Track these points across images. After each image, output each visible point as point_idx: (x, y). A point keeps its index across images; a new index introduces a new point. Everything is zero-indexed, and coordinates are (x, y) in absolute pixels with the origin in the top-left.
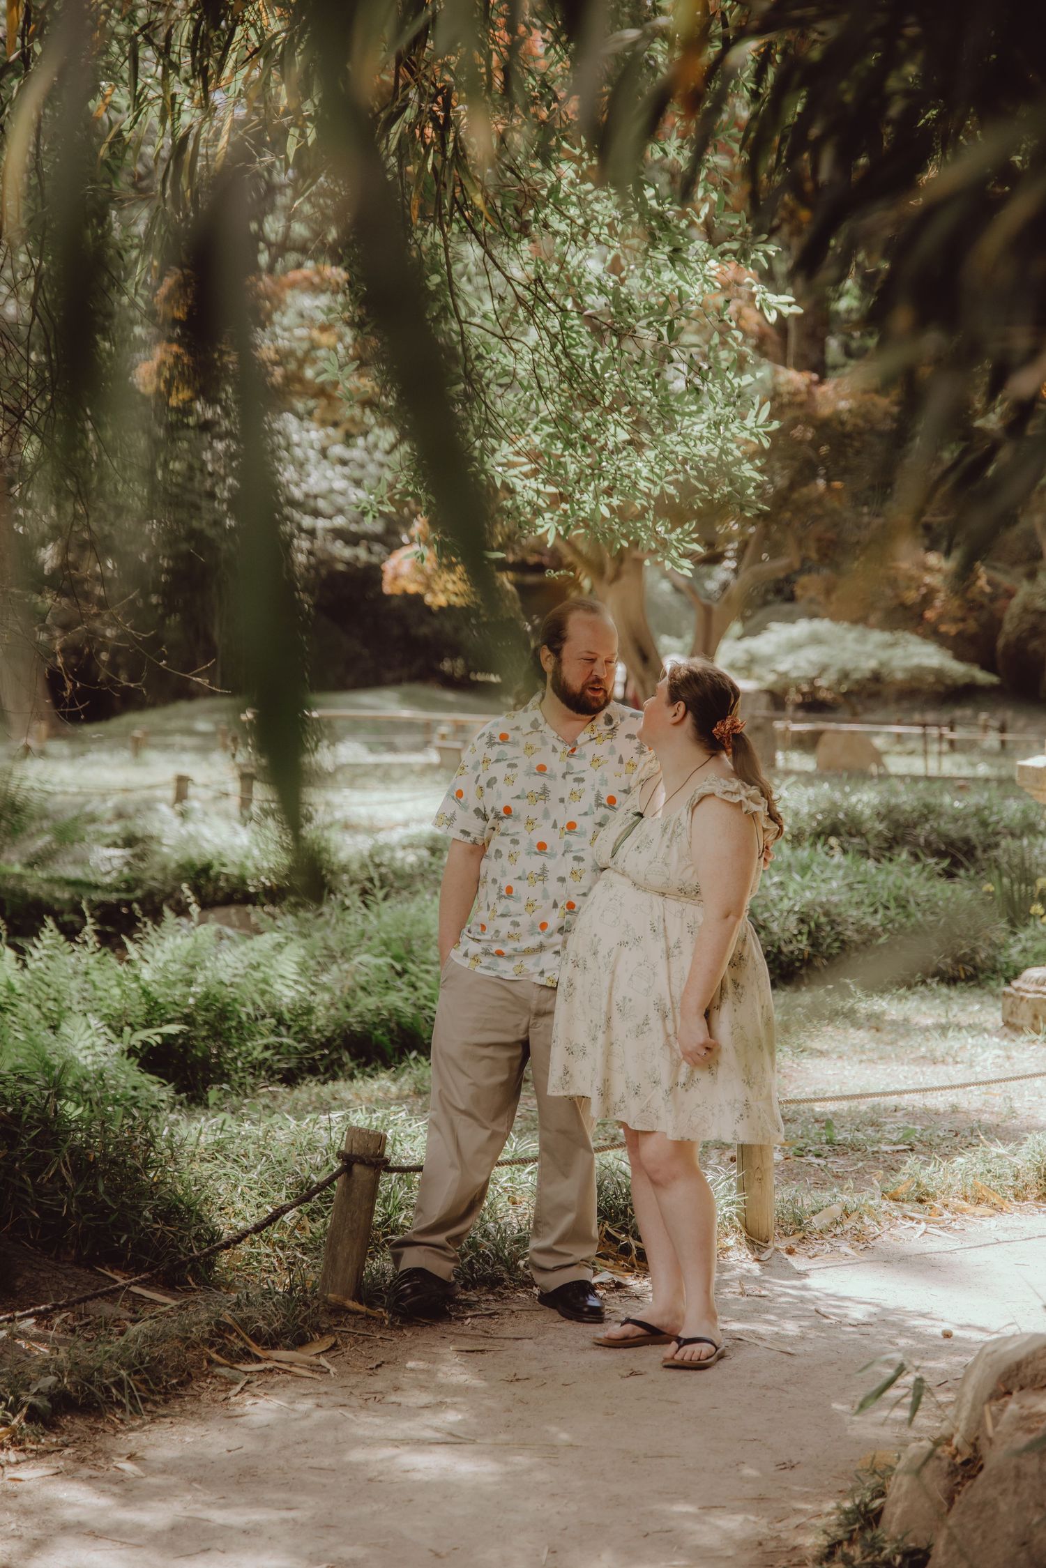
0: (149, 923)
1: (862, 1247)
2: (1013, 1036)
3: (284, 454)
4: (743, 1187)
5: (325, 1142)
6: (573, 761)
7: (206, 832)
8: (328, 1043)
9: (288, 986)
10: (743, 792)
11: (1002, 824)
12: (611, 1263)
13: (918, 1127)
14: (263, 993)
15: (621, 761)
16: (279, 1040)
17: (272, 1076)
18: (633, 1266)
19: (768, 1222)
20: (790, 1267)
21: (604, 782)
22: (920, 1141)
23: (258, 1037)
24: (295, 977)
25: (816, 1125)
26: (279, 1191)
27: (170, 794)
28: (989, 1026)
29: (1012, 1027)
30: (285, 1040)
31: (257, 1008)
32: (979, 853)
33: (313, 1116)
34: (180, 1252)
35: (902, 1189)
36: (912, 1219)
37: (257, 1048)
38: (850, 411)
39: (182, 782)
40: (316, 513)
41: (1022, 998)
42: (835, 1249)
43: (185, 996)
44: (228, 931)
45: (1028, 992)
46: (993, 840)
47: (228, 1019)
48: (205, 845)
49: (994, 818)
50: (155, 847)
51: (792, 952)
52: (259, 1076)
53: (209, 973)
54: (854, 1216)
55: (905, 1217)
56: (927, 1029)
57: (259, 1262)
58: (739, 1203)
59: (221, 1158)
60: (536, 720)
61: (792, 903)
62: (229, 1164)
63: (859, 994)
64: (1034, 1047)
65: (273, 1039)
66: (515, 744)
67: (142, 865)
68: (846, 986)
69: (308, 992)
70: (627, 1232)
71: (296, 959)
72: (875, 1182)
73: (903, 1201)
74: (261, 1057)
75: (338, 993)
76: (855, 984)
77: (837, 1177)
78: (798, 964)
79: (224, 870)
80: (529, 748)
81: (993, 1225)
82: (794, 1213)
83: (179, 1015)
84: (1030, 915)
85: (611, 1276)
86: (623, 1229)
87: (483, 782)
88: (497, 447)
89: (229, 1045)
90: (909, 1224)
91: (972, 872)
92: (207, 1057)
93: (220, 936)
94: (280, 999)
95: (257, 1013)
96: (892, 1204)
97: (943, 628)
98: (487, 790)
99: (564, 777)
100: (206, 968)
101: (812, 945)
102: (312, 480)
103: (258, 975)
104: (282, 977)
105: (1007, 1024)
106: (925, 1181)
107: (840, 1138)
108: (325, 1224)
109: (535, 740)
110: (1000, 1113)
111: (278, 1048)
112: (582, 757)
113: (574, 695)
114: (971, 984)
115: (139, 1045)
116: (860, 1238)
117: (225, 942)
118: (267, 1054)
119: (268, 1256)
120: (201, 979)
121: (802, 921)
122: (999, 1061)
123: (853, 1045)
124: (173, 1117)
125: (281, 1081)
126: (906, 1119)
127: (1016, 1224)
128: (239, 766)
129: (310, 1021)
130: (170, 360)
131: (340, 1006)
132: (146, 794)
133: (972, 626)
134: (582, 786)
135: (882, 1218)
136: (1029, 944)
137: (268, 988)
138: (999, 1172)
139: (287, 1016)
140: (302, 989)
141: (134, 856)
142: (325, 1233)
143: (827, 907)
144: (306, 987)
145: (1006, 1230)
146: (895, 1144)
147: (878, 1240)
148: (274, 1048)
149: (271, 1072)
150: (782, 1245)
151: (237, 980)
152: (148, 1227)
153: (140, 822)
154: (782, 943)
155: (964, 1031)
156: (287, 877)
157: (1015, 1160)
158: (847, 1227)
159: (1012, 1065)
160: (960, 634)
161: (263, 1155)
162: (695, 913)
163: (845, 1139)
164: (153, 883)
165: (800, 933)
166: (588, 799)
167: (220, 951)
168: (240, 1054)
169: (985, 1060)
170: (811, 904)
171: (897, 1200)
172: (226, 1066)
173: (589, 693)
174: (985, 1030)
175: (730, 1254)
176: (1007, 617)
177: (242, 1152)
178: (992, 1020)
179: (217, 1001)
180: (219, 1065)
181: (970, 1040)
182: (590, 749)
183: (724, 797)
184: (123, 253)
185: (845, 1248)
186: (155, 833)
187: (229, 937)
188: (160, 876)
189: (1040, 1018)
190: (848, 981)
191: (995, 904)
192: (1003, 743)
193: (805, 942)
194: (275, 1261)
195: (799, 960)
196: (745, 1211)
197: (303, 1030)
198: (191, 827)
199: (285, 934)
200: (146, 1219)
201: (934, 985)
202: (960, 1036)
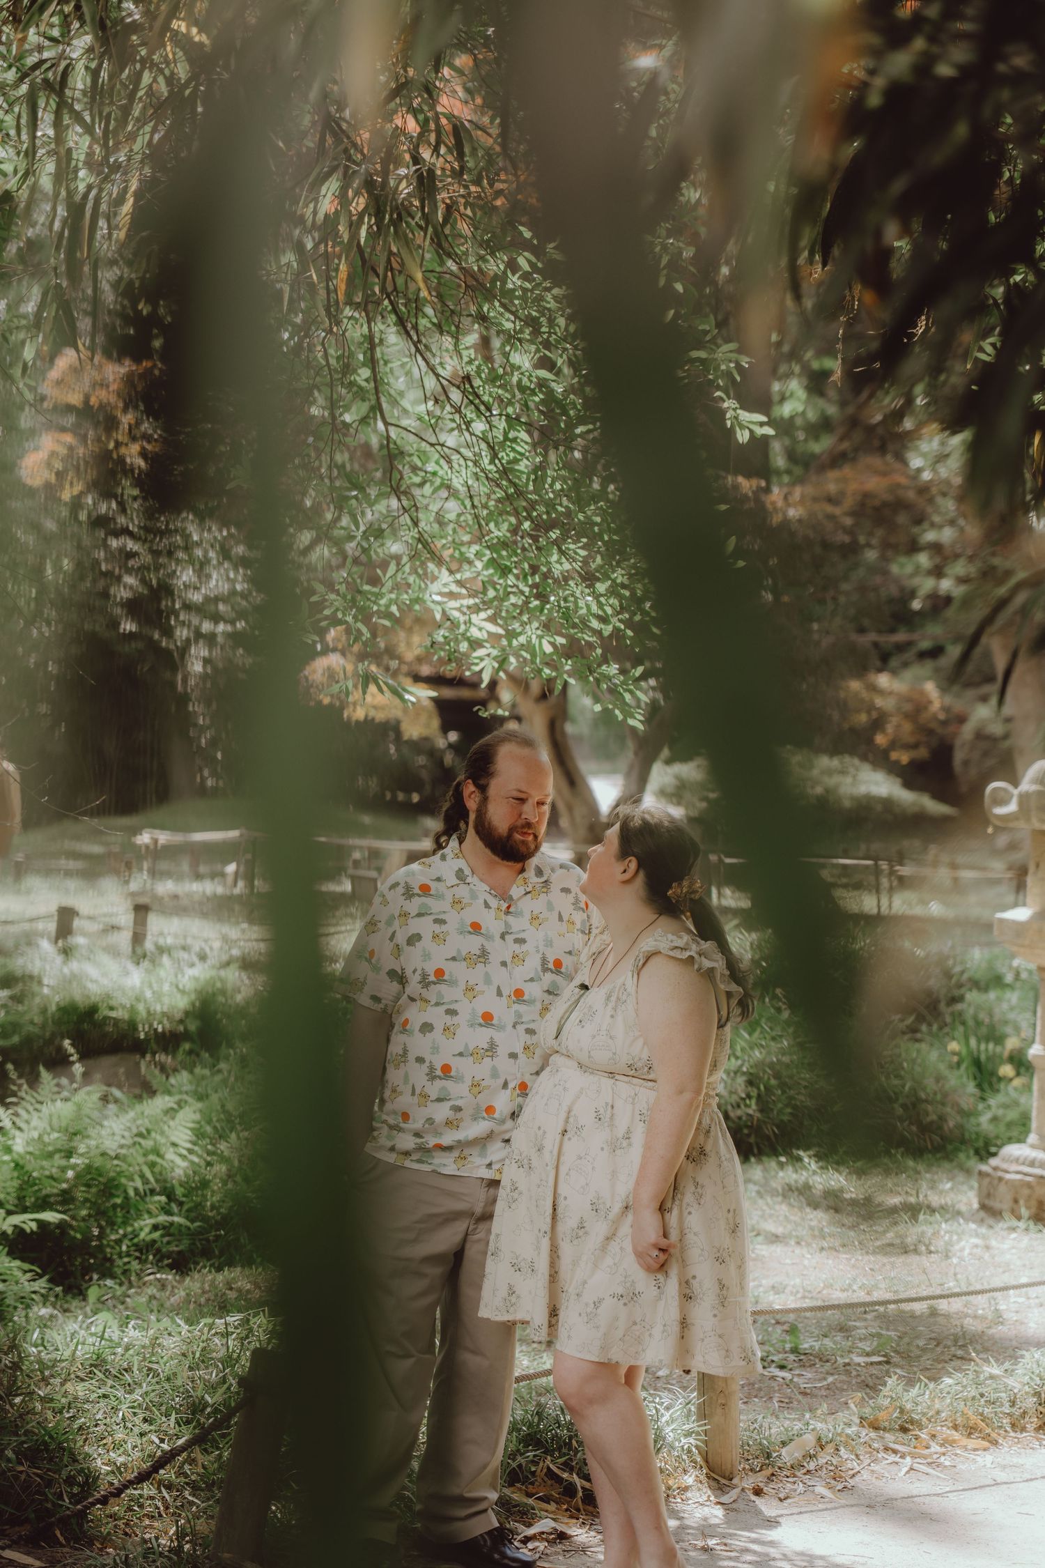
0: (25, 1087)
1: (840, 1487)
2: (991, 1221)
3: (181, 555)
4: (703, 1414)
5: (222, 1353)
6: (510, 919)
7: (91, 971)
8: (224, 1222)
9: (180, 1155)
10: (694, 947)
11: (965, 976)
12: (552, 1507)
13: (892, 1334)
14: (152, 1165)
15: (561, 918)
16: (170, 1219)
17: (160, 1260)
18: (578, 1510)
19: (732, 1457)
20: (758, 1512)
21: (549, 943)
22: (896, 1352)
23: (146, 1216)
24: (189, 1146)
25: (779, 1329)
26: (167, 1415)
27: (52, 927)
28: (963, 1208)
29: (989, 1211)
30: (176, 1219)
31: (145, 1181)
32: (942, 1006)
33: (209, 1320)
34: (47, 1500)
35: (882, 1415)
36: (895, 1452)
37: (144, 1227)
38: (800, 521)
39: (66, 916)
40: (216, 618)
41: (1000, 1179)
42: (809, 1488)
43: (63, 1169)
44: (117, 1093)
45: (1007, 1172)
46: (956, 993)
47: (112, 1195)
48: (90, 985)
49: (958, 969)
50: (35, 988)
51: (740, 1118)
52: (146, 1260)
53: (93, 1143)
54: (830, 1449)
55: (886, 1449)
56: (894, 1210)
57: (141, 1506)
58: (698, 1434)
59: (101, 1375)
60: (461, 870)
61: (739, 1062)
62: (110, 1382)
63: (814, 1166)
64: (1014, 1235)
65: (162, 1218)
66: (440, 897)
67: (20, 1008)
68: (799, 1159)
69: (203, 1164)
70: (571, 1470)
71: (192, 1125)
72: (852, 1406)
73: (884, 1429)
74: (148, 1238)
75: (236, 1163)
76: (810, 1157)
77: (804, 1394)
78: (746, 1131)
79: (113, 1014)
80: (457, 902)
81: (986, 1462)
82: (760, 1444)
83: (55, 1191)
84: (1000, 1079)
85: (553, 1524)
86: (567, 1466)
87: (401, 939)
88: (436, 573)
89: (112, 1224)
90: (892, 1458)
91: (935, 1027)
92: (87, 1238)
93: (105, 1099)
94: (173, 1169)
95: (147, 1187)
96: (873, 1434)
97: (894, 756)
98: (407, 949)
99: (503, 937)
100: (88, 1137)
101: (761, 1111)
102: (213, 583)
103: (148, 1144)
104: (174, 1145)
105: (983, 1207)
106: (909, 1406)
107: (806, 1346)
108: (220, 1456)
109: (462, 892)
110: (984, 1318)
111: (167, 1229)
112: (519, 914)
113: (500, 838)
114: (938, 1155)
115: (10, 1231)
116: (839, 1479)
117: (112, 1106)
118: (156, 1235)
119: (152, 1498)
120: (82, 1149)
121: (750, 1083)
122: (978, 1251)
123: (812, 1228)
124: (44, 1312)
125: (171, 1267)
126: (877, 1323)
127: (1015, 1460)
128: (133, 894)
129: (204, 1196)
130: (63, 451)
131: (238, 1178)
132: (26, 926)
133: (923, 753)
134: (524, 947)
135: (861, 1450)
136: (1000, 1112)
137: (159, 1160)
138: (993, 1396)
139: (179, 1191)
140: (196, 1160)
141: (12, 998)
142: (220, 1467)
143: (778, 1067)
144: (200, 1156)
145: (1004, 1467)
146: (868, 1355)
147: (857, 1478)
148: (164, 1228)
149: (160, 1256)
150: (749, 1482)
151: (123, 1151)
152: (10, 1470)
153: (20, 961)
154: (729, 1108)
155: (937, 1215)
156: (181, 1021)
157: (1011, 1382)
158: (822, 1461)
159: (993, 1257)
160: (912, 763)
161: (150, 1369)
162: (645, 1095)
163: (811, 1347)
164: (31, 1028)
165: (749, 1097)
166: (533, 963)
167: (106, 1117)
168: (125, 1236)
169: (962, 1250)
170: (759, 1065)
171: (876, 1428)
172: (108, 1250)
173: (518, 837)
174: (959, 1213)
175: (689, 1494)
176: (958, 743)
177: (125, 1365)
178: (965, 1200)
179: (100, 1175)
180: (100, 1248)
181: (944, 1225)
182: (527, 906)
183: (671, 953)
184: (8, 335)
185: (820, 1489)
186: (36, 972)
187: (116, 1101)
188: (37, 1020)
189: (1022, 1202)
190: (801, 1153)
191: (963, 1067)
192: (956, 880)
193: (754, 1107)
194: (160, 1504)
195: (747, 1127)
196: (706, 1443)
197: (199, 1206)
198: (74, 965)
199: (177, 1097)
200: (9, 1460)
201: (899, 1156)
202: (931, 1219)
